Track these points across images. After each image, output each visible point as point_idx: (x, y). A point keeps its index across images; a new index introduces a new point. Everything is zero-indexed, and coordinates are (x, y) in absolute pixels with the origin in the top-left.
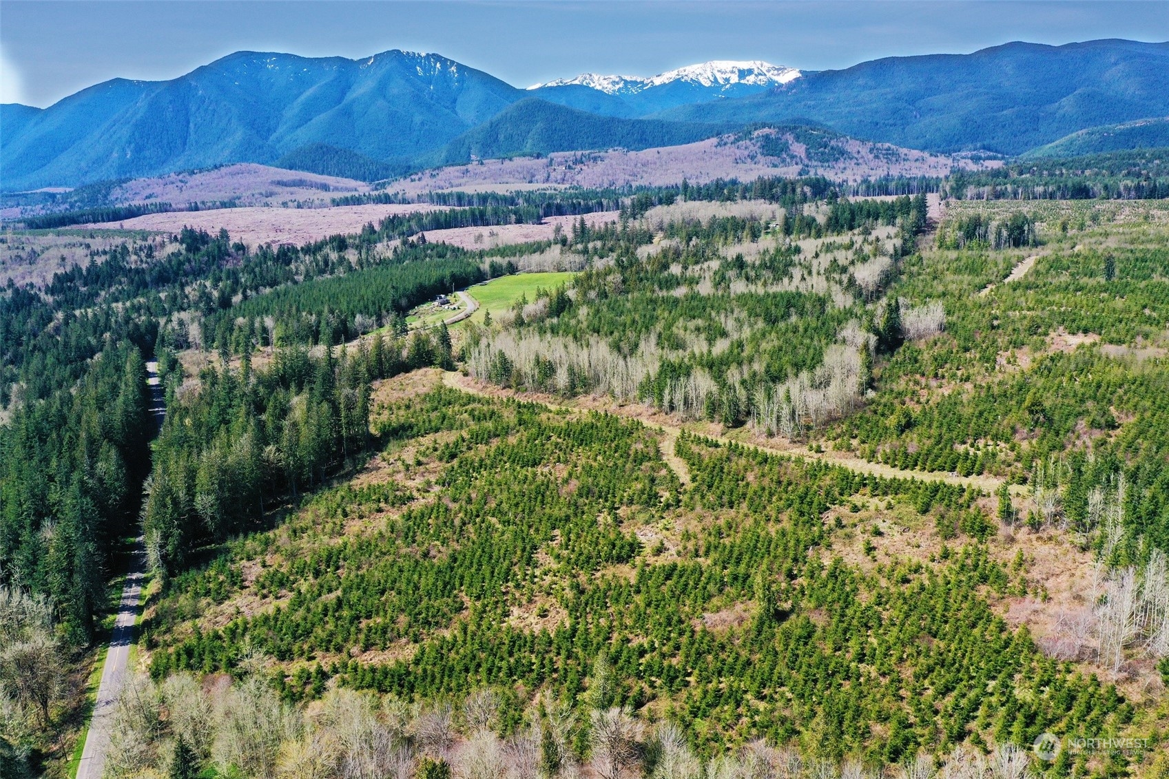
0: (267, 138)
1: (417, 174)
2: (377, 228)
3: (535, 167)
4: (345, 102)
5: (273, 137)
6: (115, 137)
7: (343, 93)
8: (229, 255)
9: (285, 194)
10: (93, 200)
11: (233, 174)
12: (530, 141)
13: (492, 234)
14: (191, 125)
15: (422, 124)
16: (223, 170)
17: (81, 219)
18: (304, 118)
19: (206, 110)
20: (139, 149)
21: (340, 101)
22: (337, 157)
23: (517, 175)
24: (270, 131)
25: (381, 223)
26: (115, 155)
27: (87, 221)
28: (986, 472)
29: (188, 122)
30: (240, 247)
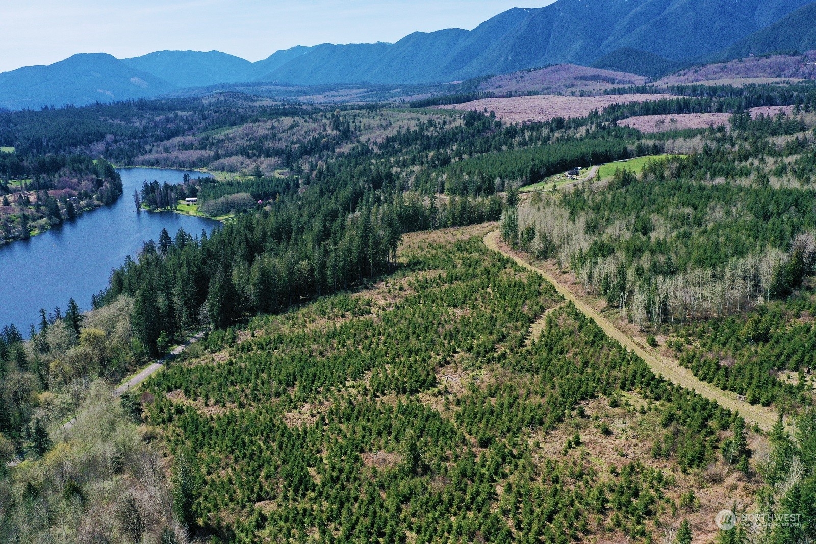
0: (599, 46)
1: (684, 70)
2: (600, 112)
3: (787, 63)
4: (663, 15)
5: (604, 44)
6: (504, 47)
7: (664, 8)
8: (490, 129)
9: (581, 86)
10: (469, 89)
11: (553, 72)
12: (806, 40)
13: (672, 120)
14: (552, 37)
15: (722, 28)
16: (549, 68)
17: (438, 102)
18: (630, 29)
19: (562, 27)
20: (516, 55)
21: (659, 14)
22: (638, 58)
23: (768, 70)
24: (603, 39)
25: (605, 109)
26: (502, 59)
27: (441, 104)
28: (773, 405)
29: (550, 35)
30: (499, 124)
